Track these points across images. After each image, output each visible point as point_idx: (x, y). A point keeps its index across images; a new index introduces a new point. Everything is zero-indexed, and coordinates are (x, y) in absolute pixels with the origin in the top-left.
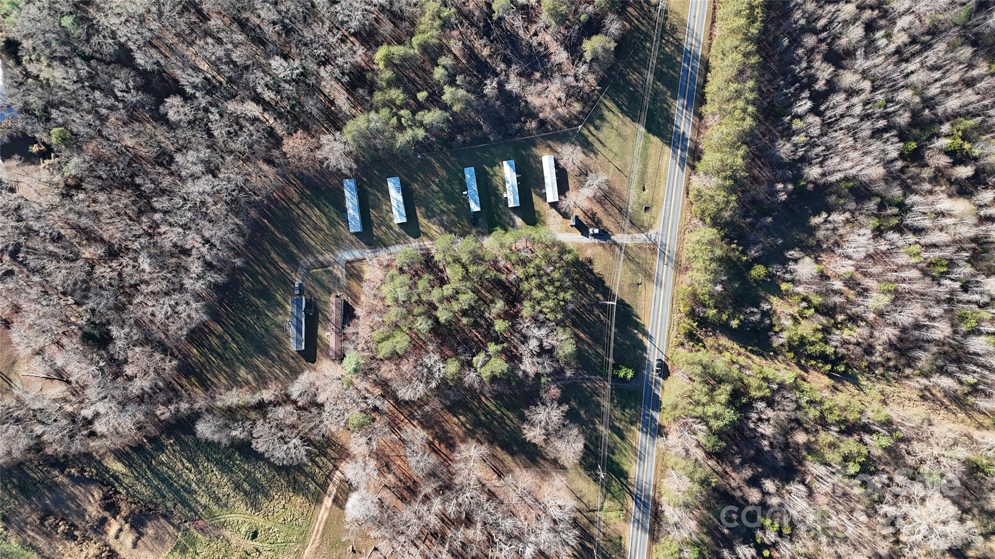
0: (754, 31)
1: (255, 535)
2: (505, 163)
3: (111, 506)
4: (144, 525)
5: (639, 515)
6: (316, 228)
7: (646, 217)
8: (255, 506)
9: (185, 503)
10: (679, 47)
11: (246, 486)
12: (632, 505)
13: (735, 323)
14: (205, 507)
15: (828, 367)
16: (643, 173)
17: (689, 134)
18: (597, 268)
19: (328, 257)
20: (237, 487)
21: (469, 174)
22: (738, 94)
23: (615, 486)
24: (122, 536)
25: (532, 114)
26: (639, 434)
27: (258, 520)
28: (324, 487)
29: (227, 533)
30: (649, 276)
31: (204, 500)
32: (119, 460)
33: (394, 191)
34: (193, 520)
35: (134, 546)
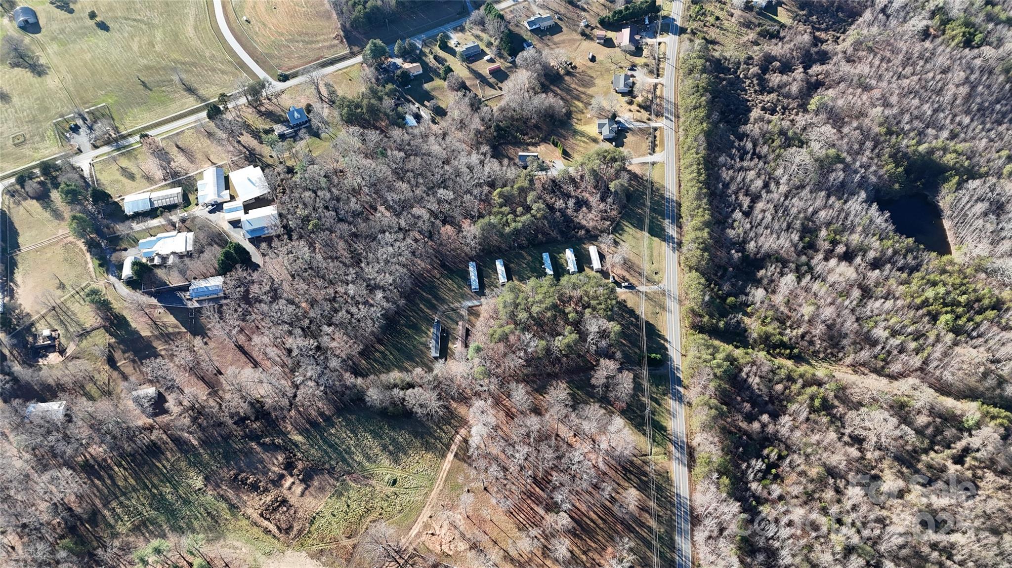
0: (702, 178)
1: (395, 482)
2: (567, 250)
3: (289, 466)
4: (312, 478)
5: (678, 455)
6: (449, 290)
7: (656, 277)
8: (396, 461)
9: (344, 460)
10: (662, 197)
11: (391, 448)
12: (672, 448)
13: (721, 324)
14: (359, 463)
15: (788, 351)
16: (651, 256)
17: (675, 235)
18: (630, 304)
19: (457, 305)
20: (385, 448)
21: (546, 256)
22: (699, 207)
23: (659, 437)
24: (294, 488)
25: (582, 227)
26: (671, 402)
27: (398, 473)
28: (448, 447)
29: (374, 482)
30: (663, 308)
31: (359, 458)
32: (301, 434)
33: (500, 266)
34: (349, 473)
35: (302, 494)
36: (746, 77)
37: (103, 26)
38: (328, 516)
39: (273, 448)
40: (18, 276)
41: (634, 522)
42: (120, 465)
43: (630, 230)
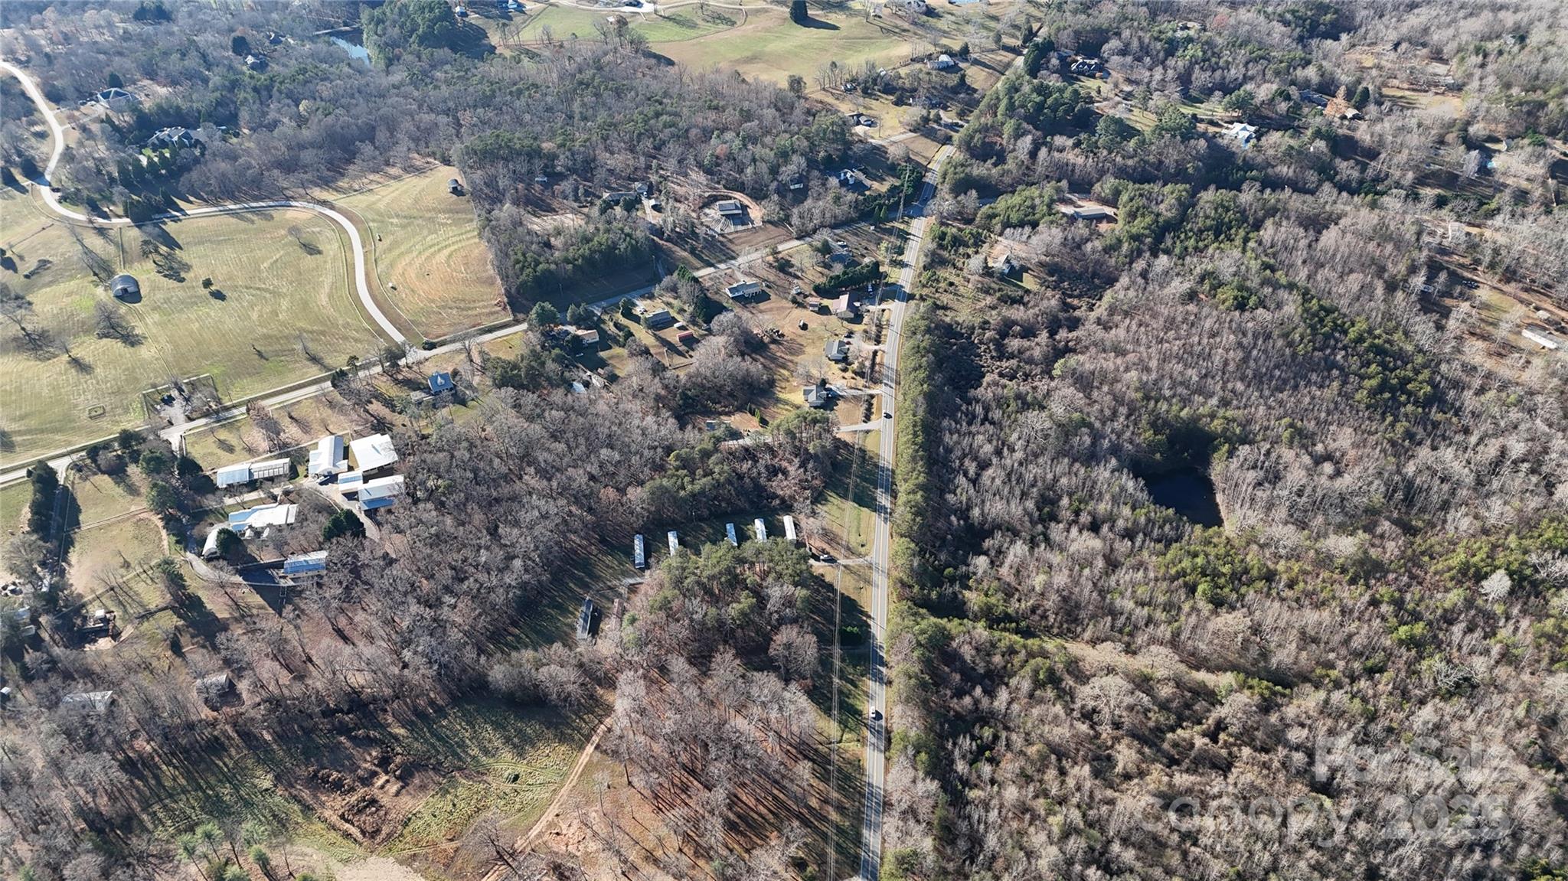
0: (919, 440)
1: (516, 778)
2: (757, 521)
3: (384, 762)
4: (412, 775)
5: (874, 740)
6: (608, 566)
7: (863, 550)
8: (521, 755)
9: (455, 754)
10: (876, 466)
11: (516, 740)
12: (868, 734)
13: (934, 595)
14: (474, 758)
15: (1014, 625)
16: (858, 528)
17: (888, 505)
18: (828, 579)
19: (615, 582)
20: (508, 740)
21: (730, 527)
22: (914, 470)
23: (851, 723)
24: (388, 786)
25: (775, 496)
26: (871, 683)
27: (521, 768)
28: (588, 738)
29: (490, 779)
30: (868, 582)
31: (475, 751)
32: (403, 727)
33: (672, 539)
34: (460, 769)
35: (397, 794)
36: (981, 342)
37: (219, 296)
38: (427, 817)
39: (370, 742)
40: (73, 556)
41: (814, 816)
42: (169, 764)
43: (834, 499)
